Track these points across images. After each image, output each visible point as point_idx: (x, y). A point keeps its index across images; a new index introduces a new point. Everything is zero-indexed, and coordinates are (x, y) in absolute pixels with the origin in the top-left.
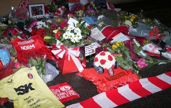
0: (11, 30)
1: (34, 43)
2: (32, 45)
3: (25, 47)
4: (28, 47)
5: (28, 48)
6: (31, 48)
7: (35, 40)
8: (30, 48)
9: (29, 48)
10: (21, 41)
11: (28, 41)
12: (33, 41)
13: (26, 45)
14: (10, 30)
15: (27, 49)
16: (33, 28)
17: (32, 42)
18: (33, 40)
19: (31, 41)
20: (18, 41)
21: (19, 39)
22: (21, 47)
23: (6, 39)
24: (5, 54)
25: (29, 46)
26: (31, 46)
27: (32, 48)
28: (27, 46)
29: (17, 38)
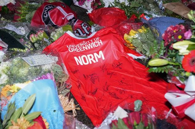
0: (49, 10)
1: (102, 48)
2: (98, 53)
3: (84, 58)
4: (91, 57)
5: (90, 60)
6: (97, 61)
7: (105, 42)
8: (94, 59)
9: (92, 59)
10: (75, 42)
11: (90, 42)
12: (102, 44)
13: (86, 52)
14: (47, 12)
15: (87, 63)
16: (94, 4)
17: (99, 46)
18: (101, 42)
19: (96, 44)
20: (69, 43)
21: (69, 37)
22: (76, 58)
23: (42, 35)
24: (48, 94)
25: (92, 55)
26: (95, 54)
27: (99, 59)
28: (89, 56)
29: (66, 34)
